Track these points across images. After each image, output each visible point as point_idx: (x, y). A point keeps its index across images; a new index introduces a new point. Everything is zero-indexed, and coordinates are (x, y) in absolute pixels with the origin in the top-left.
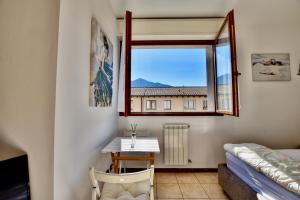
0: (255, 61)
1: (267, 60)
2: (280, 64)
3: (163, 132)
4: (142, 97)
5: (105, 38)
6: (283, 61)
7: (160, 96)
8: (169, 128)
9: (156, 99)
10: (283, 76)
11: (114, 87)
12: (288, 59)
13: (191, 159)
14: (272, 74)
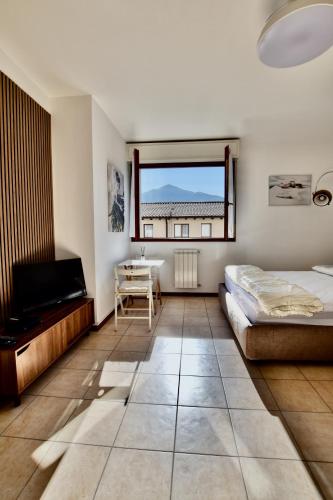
0: (273, 183)
1: (286, 182)
2: (300, 186)
3: (174, 258)
4: (167, 218)
5: (117, 174)
6: (303, 184)
7: (195, 218)
8: (179, 253)
9: (189, 221)
10: (303, 200)
11: (126, 214)
12: (310, 181)
13: (200, 283)
14: (290, 198)
